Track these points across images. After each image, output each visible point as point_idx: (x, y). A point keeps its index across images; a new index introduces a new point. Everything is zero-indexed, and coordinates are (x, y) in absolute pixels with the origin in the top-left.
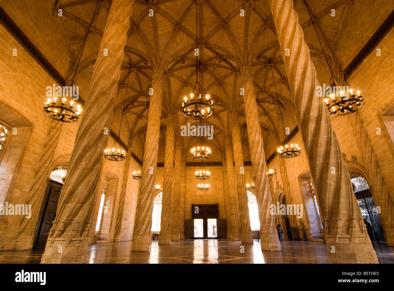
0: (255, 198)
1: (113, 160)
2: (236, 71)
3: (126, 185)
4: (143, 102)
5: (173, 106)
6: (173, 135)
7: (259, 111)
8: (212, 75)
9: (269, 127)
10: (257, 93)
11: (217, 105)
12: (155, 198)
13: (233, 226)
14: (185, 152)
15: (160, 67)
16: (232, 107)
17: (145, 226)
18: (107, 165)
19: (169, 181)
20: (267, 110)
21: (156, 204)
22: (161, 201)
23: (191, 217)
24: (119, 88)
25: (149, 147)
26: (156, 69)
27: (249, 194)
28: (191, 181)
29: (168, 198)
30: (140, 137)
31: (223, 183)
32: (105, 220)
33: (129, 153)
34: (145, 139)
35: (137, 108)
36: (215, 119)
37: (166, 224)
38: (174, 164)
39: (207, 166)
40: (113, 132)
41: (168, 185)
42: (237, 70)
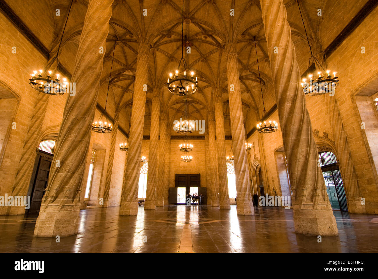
0: (234, 169)
1: (100, 132)
2: (221, 48)
3: (113, 156)
4: (129, 75)
5: (159, 81)
6: (158, 110)
7: (241, 88)
8: (198, 51)
9: (250, 104)
10: (240, 71)
11: (202, 81)
12: (141, 169)
13: (213, 193)
14: (170, 125)
15: (146, 41)
16: (215, 84)
17: (131, 194)
18: (94, 137)
19: (155, 153)
20: (249, 87)
21: (142, 173)
22: (147, 171)
23: (175, 185)
24: (104, 61)
25: (135, 120)
26: (141, 42)
27: (229, 165)
28: (176, 153)
29: (153, 169)
30: (126, 110)
31: (206, 155)
32: (94, 187)
33: (116, 125)
34: (131, 112)
35: (123, 82)
36: (200, 94)
37: (151, 192)
38: (159, 137)
39: (191, 139)
40: (99, 105)
41: (153, 156)
42: (222, 47)
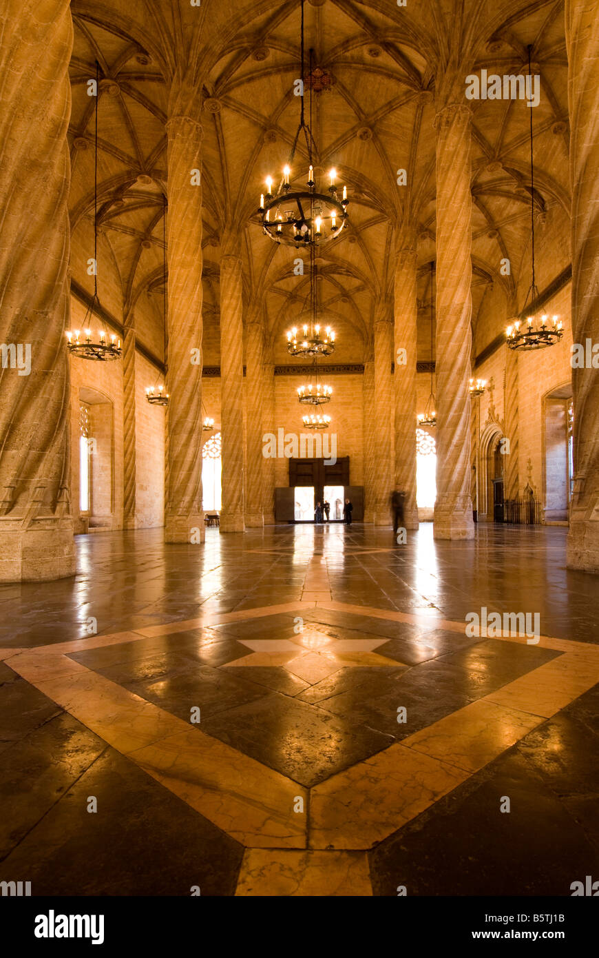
0: (434, 443)
1: (92, 359)
2: (422, 89)
3: (133, 418)
4: (149, 193)
5: (234, 209)
6: (238, 294)
7: (474, 223)
8: (349, 103)
9: (494, 270)
10: (477, 165)
11: (359, 203)
12: (205, 447)
13: (379, 498)
14: (271, 338)
15: (189, 72)
16: (400, 211)
17: (187, 498)
18: (78, 371)
19: (236, 408)
20: (497, 219)
21: (207, 458)
22: (220, 452)
23: (288, 483)
24: (73, 150)
25: (180, 324)
26: (175, 79)
27: (421, 435)
28: (288, 410)
29: (234, 446)
30: (152, 298)
31: (364, 412)
32: (98, 489)
33: (130, 341)
34: (165, 305)
35: (132, 214)
36: (352, 246)
37: (233, 496)
38: (245, 368)
39: (327, 374)
40: (78, 285)
41: (233, 416)
42: (425, 85)
